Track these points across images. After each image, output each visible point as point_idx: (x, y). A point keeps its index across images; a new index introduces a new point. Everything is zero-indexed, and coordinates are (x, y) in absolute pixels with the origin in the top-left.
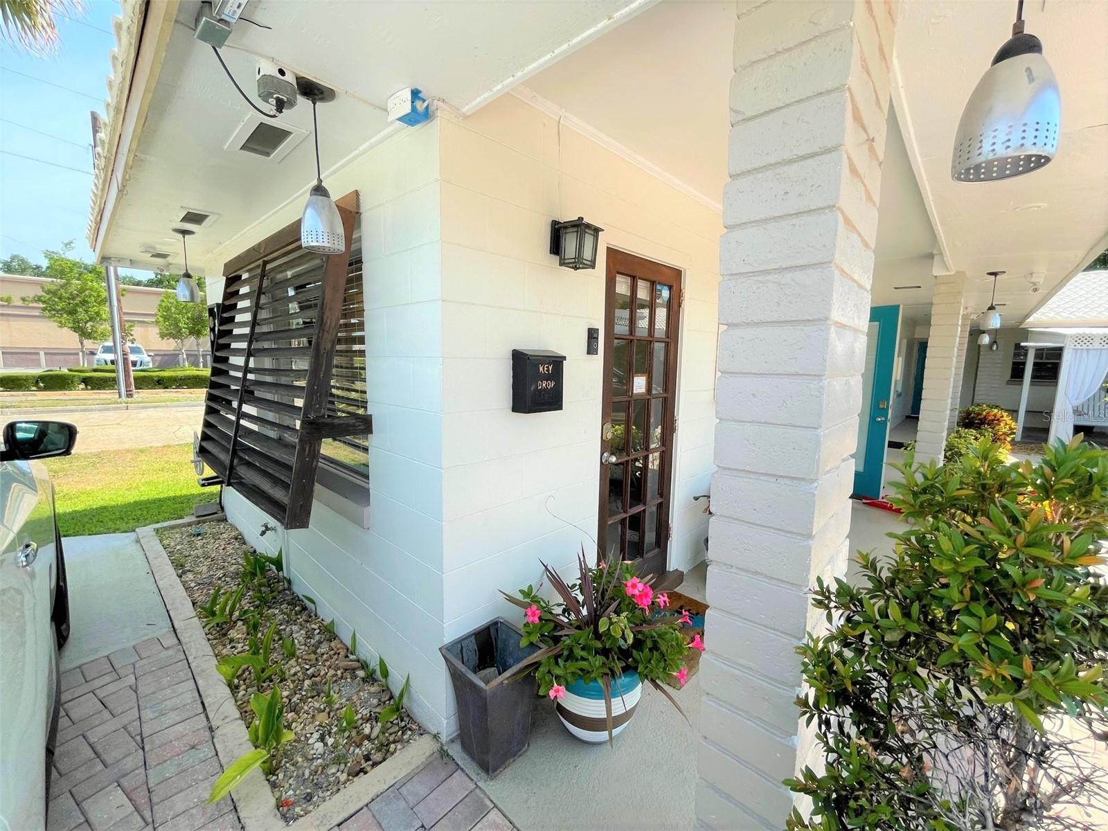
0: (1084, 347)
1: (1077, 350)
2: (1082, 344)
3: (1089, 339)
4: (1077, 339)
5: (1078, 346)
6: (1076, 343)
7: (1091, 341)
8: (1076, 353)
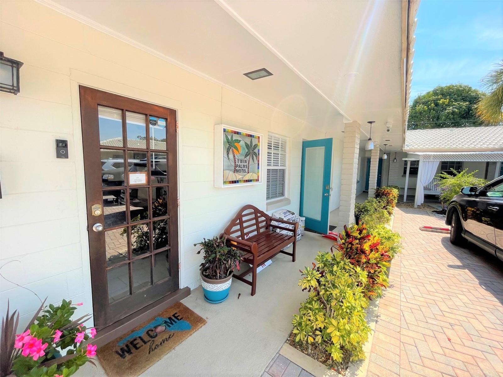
0: (427, 160)
1: (425, 161)
2: (426, 159)
3: (429, 157)
4: (424, 157)
5: (425, 160)
6: (424, 159)
7: (430, 158)
8: (424, 163)
